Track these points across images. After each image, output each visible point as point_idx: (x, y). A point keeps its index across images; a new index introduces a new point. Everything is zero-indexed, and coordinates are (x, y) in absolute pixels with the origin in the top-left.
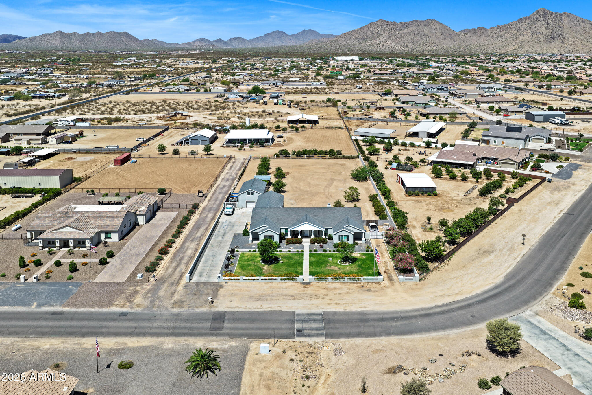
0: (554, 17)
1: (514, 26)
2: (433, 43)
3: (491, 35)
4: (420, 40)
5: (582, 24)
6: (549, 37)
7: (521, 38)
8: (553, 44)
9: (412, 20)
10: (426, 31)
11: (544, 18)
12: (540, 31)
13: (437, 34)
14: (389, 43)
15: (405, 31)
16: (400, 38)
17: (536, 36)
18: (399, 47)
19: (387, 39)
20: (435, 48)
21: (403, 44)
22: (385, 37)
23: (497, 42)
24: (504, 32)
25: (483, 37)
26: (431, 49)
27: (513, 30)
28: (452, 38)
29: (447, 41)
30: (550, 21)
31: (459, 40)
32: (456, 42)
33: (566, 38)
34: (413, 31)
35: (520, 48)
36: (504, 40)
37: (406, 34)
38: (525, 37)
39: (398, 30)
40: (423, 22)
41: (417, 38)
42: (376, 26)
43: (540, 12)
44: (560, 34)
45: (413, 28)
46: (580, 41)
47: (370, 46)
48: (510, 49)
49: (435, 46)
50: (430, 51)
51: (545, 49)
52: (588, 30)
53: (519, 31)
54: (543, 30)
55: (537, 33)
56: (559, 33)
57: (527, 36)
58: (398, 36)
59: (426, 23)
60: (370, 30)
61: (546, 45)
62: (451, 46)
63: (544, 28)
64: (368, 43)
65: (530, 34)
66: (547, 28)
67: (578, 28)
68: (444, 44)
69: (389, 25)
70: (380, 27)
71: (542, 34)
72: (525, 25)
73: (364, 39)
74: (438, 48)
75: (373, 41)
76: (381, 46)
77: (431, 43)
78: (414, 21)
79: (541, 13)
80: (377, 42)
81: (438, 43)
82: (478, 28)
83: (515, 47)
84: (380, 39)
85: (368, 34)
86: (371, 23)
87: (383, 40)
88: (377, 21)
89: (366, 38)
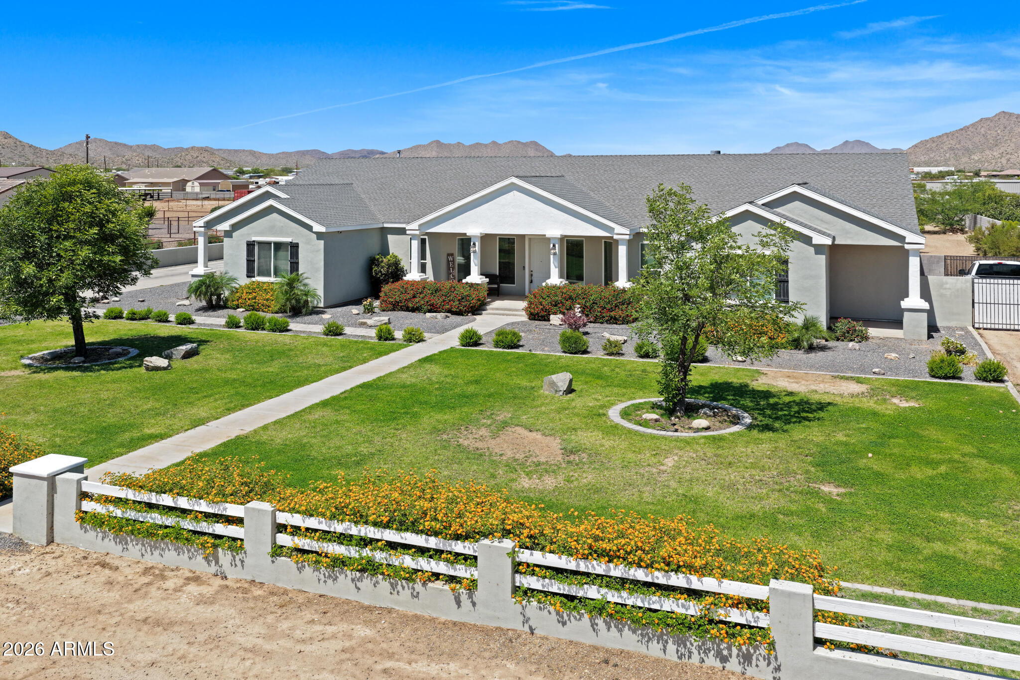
22: (1012, 145)
42: (991, 124)
47: (979, 161)
60: (979, 134)
64: (976, 157)
70: (1002, 127)
73: (967, 149)
75: (988, 152)
76: (1003, 160)
80: (995, 154)
84: (1002, 150)
85: (976, 139)
86: (981, 120)
87: (1009, 150)
88: (995, 116)
89: (971, 147)
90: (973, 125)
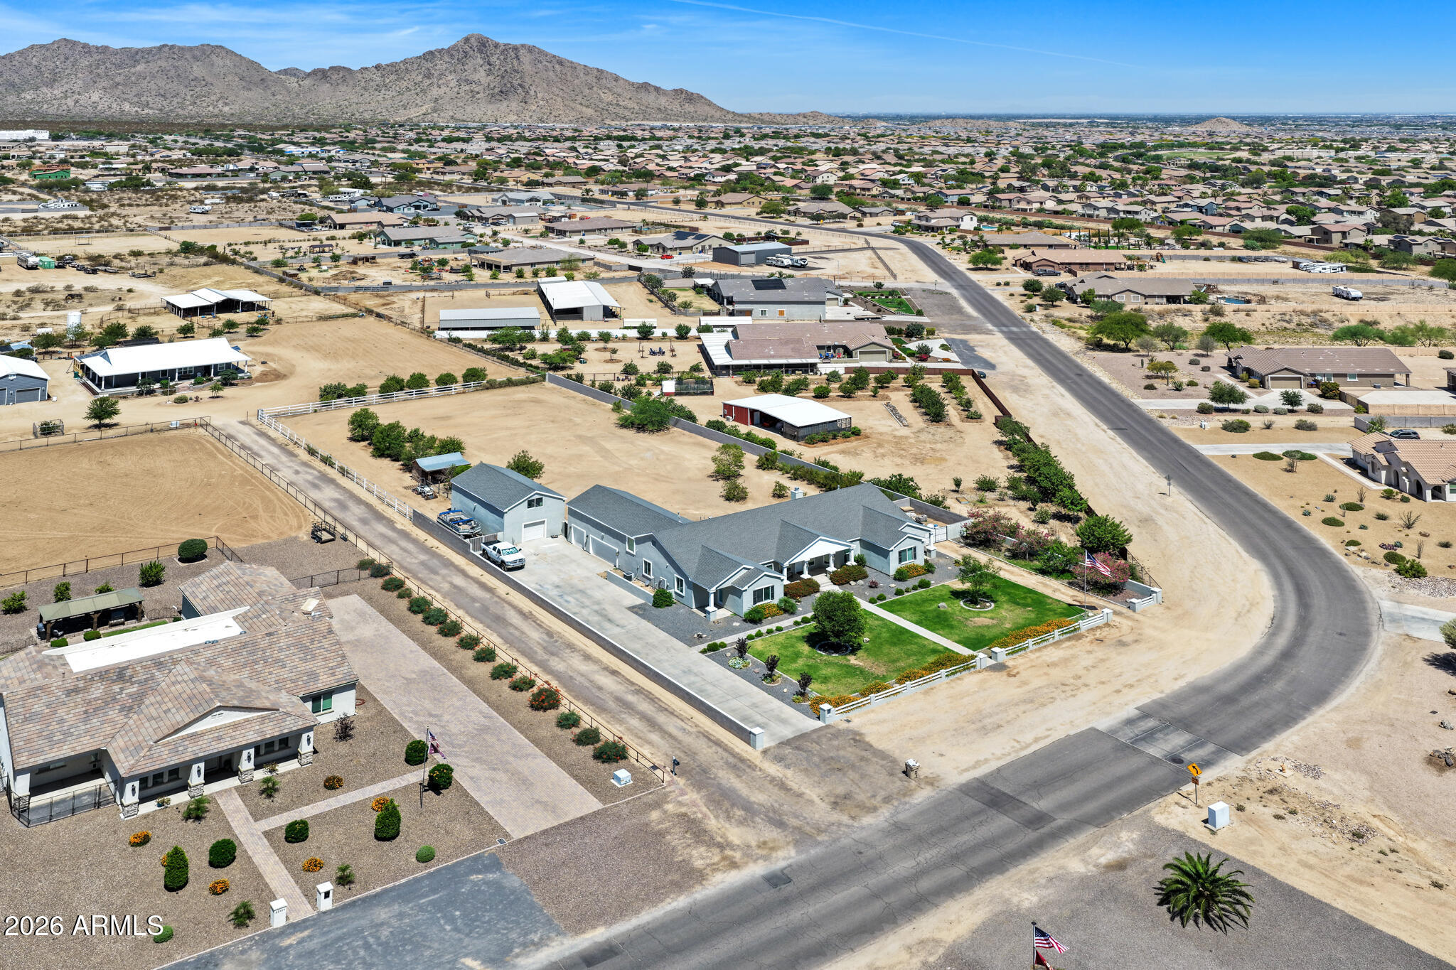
0: (502, 53)
1: (415, 66)
2: (221, 97)
3: (363, 84)
4: (183, 91)
5: (557, 66)
6: (497, 90)
7: (435, 92)
8: (505, 103)
9: (158, 44)
10: (198, 70)
11: (481, 52)
12: (475, 77)
13: (230, 78)
14: (95, 97)
15: (140, 68)
16: (125, 85)
17: (467, 88)
18: (127, 107)
19: (86, 88)
20: (226, 109)
21: (136, 99)
22: (80, 82)
23: (380, 98)
24: (392, 77)
25: (343, 88)
26: (216, 111)
27: (414, 75)
28: (266, 88)
29: (256, 94)
30: (494, 59)
31: (284, 92)
32: (279, 97)
33: (532, 93)
34: (162, 70)
35: (435, 110)
36: (394, 93)
37: (142, 77)
38: (444, 89)
39: (119, 66)
40: (191, 49)
41: (175, 86)
42: (48, 54)
43: (473, 40)
44: (520, 85)
45: (163, 63)
46: (559, 99)
47: (32, 101)
48: (413, 113)
49: (226, 104)
50: (216, 116)
51: (489, 113)
52: (569, 78)
53: (428, 75)
54: (481, 75)
55: (468, 82)
56: (516, 83)
57: (447, 87)
58: (118, 79)
59: (197, 53)
60: (30, 64)
61: (490, 107)
62: (267, 105)
63: (483, 73)
64: (28, 96)
65: (453, 84)
66: (489, 73)
67: (551, 73)
68: (249, 100)
69: (89, 52)
70: (62, 58)
71: (479, 83)
72: (441, 65)
73: (13, 85)
74: (236, 108)
75: (45, 90)
76: (70, 102)
77: (213, 98)
78: (164, 46)
79: (474, 42)
80: (56, 92)
81: (232, 98)
82: (331, 68)
83: (423, 110)
84: (66, 87)
85: (26, 72)
86: (32, 47)
87: (76, 88)
88: (53, 43)
89: (17, 81)
90: (21, 53)
